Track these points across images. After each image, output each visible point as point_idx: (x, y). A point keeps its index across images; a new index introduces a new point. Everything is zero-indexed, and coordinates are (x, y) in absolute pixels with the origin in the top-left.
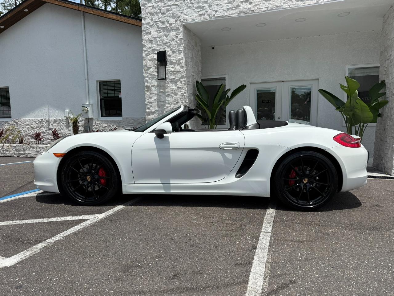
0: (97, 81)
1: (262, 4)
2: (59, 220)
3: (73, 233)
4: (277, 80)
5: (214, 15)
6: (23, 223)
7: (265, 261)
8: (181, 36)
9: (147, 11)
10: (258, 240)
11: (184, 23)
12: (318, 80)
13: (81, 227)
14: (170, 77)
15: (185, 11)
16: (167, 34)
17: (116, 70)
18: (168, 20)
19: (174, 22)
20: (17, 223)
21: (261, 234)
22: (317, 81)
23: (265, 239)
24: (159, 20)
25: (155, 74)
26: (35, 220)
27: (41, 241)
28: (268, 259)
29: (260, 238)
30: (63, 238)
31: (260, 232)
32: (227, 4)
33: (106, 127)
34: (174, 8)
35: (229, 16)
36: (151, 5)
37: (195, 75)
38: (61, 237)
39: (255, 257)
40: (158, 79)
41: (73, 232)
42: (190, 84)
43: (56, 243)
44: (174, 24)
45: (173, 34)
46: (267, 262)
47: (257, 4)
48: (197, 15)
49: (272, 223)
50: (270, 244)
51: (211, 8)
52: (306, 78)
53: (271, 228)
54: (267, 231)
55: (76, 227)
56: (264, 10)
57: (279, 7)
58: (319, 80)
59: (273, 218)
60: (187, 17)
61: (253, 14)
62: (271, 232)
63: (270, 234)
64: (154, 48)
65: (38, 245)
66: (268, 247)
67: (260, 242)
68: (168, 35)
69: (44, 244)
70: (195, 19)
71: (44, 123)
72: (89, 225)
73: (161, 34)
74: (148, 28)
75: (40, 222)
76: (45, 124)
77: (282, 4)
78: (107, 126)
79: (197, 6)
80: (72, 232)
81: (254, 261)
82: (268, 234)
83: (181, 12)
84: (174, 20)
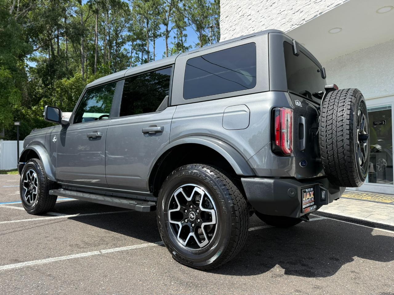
32: (281, 21)
47: (307, 11)
56: (315, 15)
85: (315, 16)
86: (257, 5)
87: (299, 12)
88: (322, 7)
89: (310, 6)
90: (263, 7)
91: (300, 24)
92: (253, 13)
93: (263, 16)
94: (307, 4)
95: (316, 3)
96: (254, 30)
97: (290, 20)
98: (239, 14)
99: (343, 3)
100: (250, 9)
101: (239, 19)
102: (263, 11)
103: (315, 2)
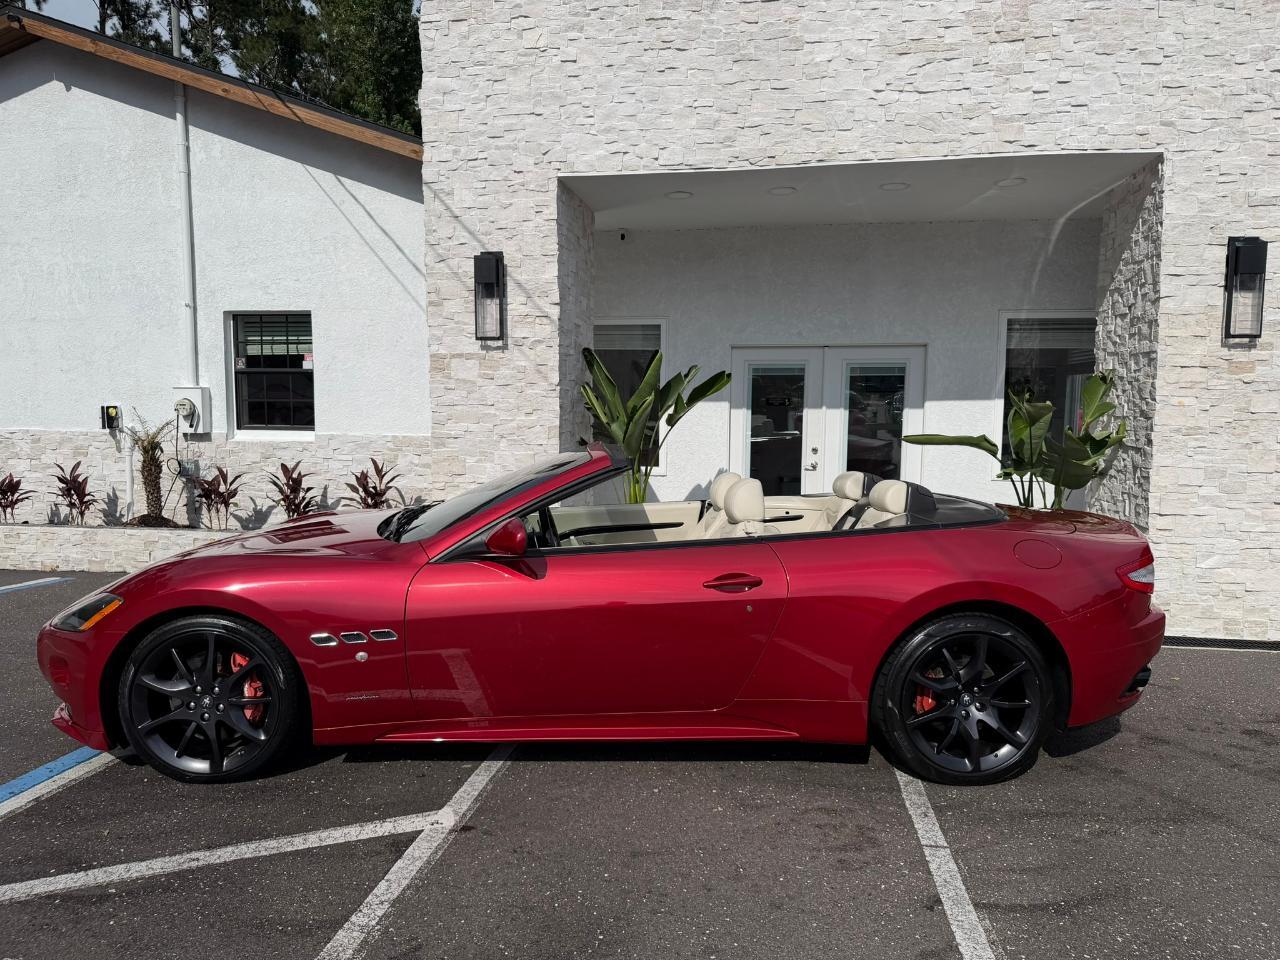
0: (225, 312)
1: (798, 142)
2: (330, 842)
3: (409, 887)
4: (810, 342)
5: (656, 159)
6: (222, 860)
7: (983, 939)
8: (552, 211)
9: (441, 125)
10: (929, 873)
11: (560, 175)
12: (925, 346)
13: (419, 864)
14: (515, 331)
15: (564, 137)
16: (508, 202)
17: (298, 280)
18: (510, 159)
19: (531, 168)
20: (201, 863)
21: (927, 852)
22: (922, 349)
23: (944, 868)
24: (481, 156)
25: (466, 321)
26: (253, 846)
27: (337, 924)
28: (986, 931)
29: (933, 867)
30: (392, 906)
31: (920, 846)
33: (254, 463)
34: (531, 125)
35: (704, 166)
36: (458, 107)
37: (580, 323)
38: (386, 905)
39: (954, 928)
40: (477, 339)
41: (407, 882)
42: (572, 352)
43: (387, 928)
44: (530, 174)
45: (524, 202)
46: (992, 943)
47: (783, 139)
48: (602, 152)
49: (931, 813)
50: (965, 881)
51: (648, 135)
52: (890, 341)
53: (940, 833)
54: (935, 842)
55: (399, 863)
56: (805, 158)
57: (845, 155)
58: (930, 349)
59: (925, 798)
60: (571, 157)
61: (773, 167)
62: (946, 845)
63: (948, 851)
64: (463, 242)
65: (337, 937)
66: (966, 895)
67: (936, 878)
68: (511, 204)
69: (355, 934)
70: (596, 164)
71: (22, 443)
72: (436, 852)
73: (486, 197)
74: (442, 178)
75: (274, 852)
76: (25, 448)
77: (855, 148)
78: (258, 460)
79: (603, 128)
80: (405, 883)
81: (958, 939)
82: (942, 852)
83: (553, 138)
84: (531, 161)
85: (804, 163)
86: (604, 43)
87: (758, 131)
88: (826, 149)
89: (788, 130)
90: (630, 59)
91: (759, 164)
92: (585, 60)
93: (632, 90)
94: (783, 121)
95: (809, 129)
96: (592, 117)
97: (727, 142)
98: (520, 37)
99: (876, 161)
100: (574, 43)
101: (519, 54)
102: (630, 73)
103: (808, 126)
